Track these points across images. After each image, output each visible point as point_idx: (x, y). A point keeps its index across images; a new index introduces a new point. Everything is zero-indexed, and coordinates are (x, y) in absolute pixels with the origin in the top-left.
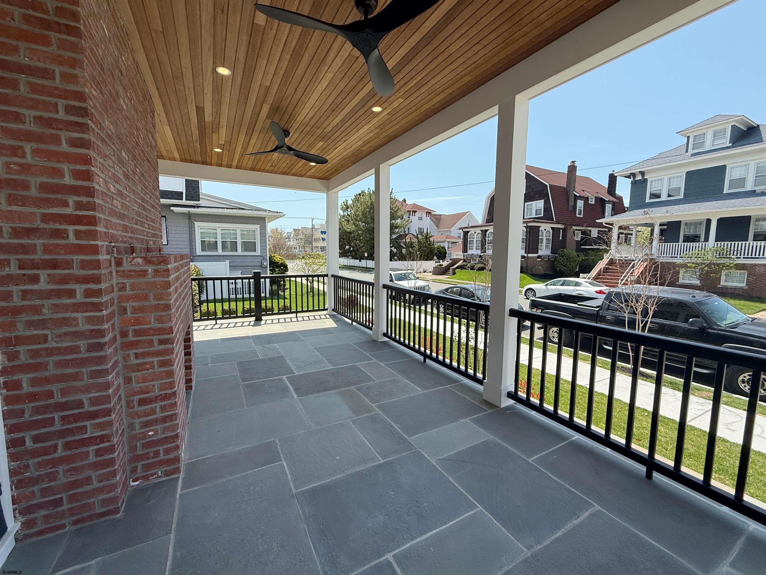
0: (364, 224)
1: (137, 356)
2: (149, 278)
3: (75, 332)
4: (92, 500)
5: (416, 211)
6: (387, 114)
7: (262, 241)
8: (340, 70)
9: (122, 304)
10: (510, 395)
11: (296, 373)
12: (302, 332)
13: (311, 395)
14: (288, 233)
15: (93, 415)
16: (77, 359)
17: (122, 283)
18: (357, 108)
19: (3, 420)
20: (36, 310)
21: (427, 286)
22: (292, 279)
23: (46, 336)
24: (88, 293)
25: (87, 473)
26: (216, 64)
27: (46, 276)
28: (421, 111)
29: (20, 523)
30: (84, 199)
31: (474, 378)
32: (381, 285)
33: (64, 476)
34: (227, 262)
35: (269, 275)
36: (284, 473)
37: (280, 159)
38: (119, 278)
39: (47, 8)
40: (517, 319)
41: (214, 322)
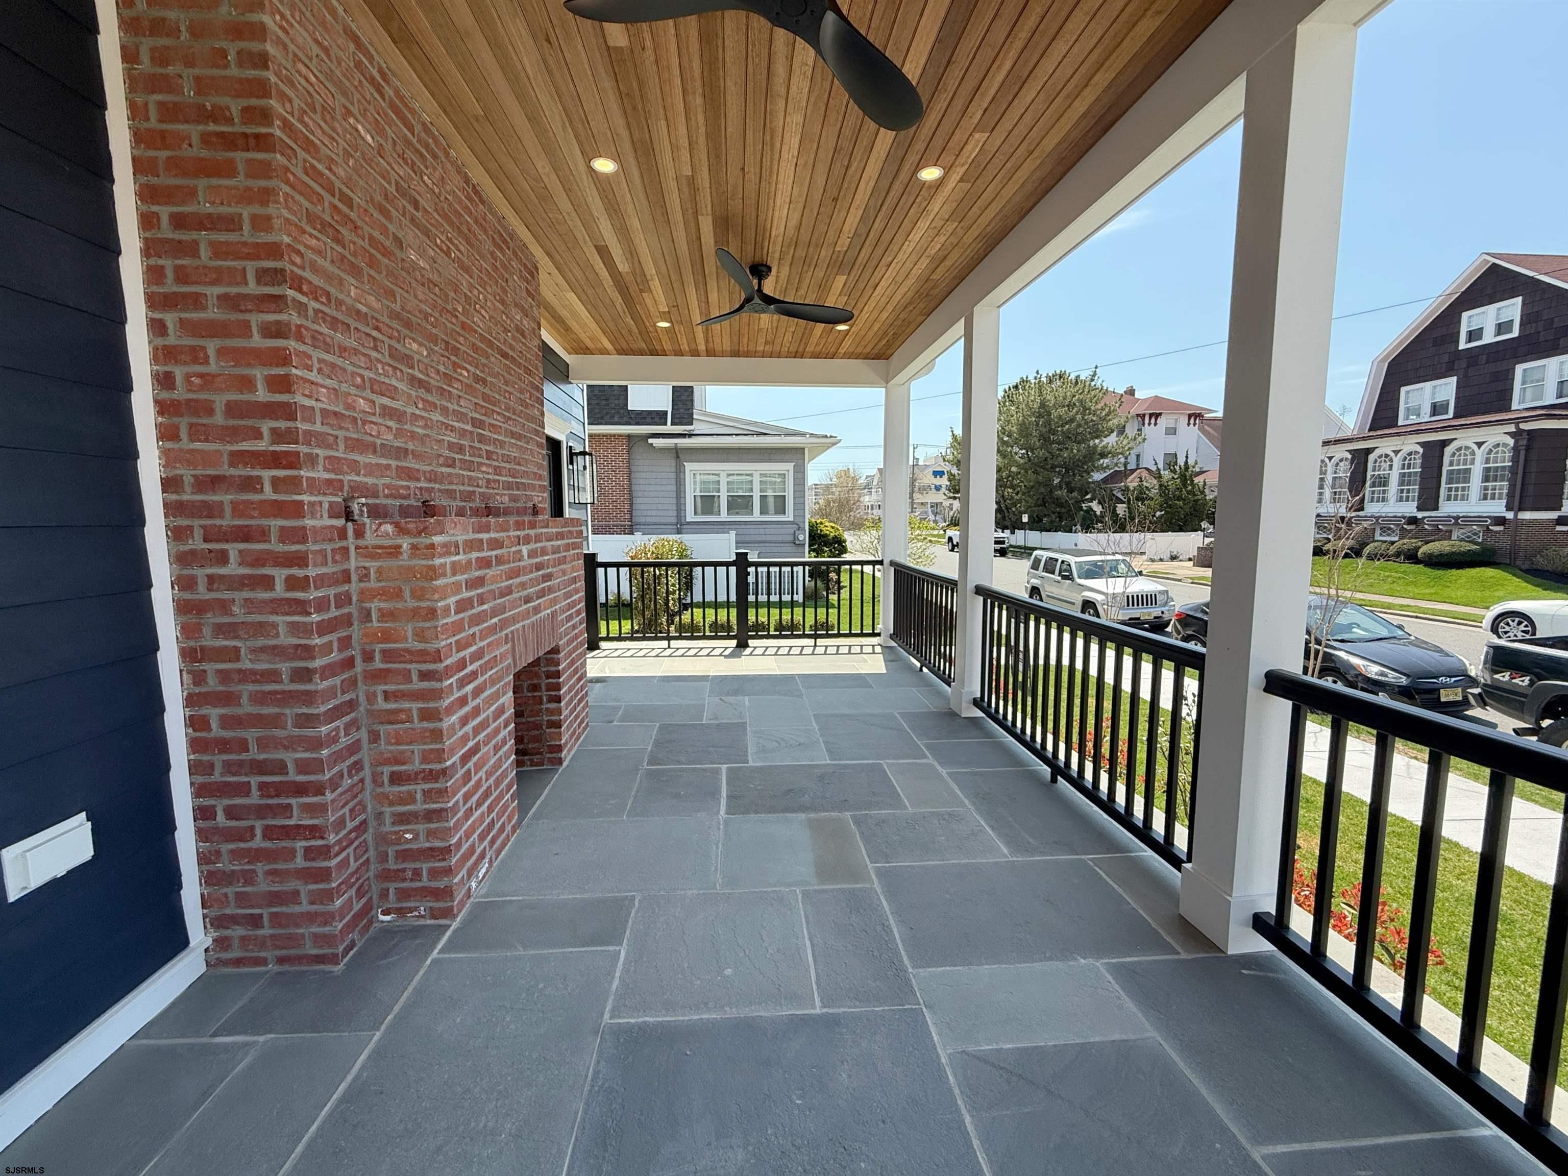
0: (1024, 451)
1: (387, 696)
2: (403, 560)
3: (274, 647)
4: (301, 931)
5: (1160, 414)
6: (961, 180)
7: (798, 494)
8: (812, 99)
9: (364, 605)
10: (1259, 923)
11: (751, 764)
12: (807, 678)
13: (753, 815)
14: (867, 477)
15: (300, 790)
16: (276, 692)
17: (364, 567)
18: (885, 183)
19: (190, 775)
20: (224, 606)
21: (1160, 592)
22: (854, 567)
23: (237, 650)
24: (293, 583)
25: (292, 885)
26: (588, 156)
27: (237, 552)
28: (1043, 151)
29: (211, 939)
30: (282, 424)
31: (1165, 849)
32: (971, 586)
33: (265, 879)
34: (733, 533)
35: (807, 559)
36: (610, 974)
37: (775, 325)
38: (360, 559)
39: (231, 114)
40: (1289, 704)
41: (664, 644)
